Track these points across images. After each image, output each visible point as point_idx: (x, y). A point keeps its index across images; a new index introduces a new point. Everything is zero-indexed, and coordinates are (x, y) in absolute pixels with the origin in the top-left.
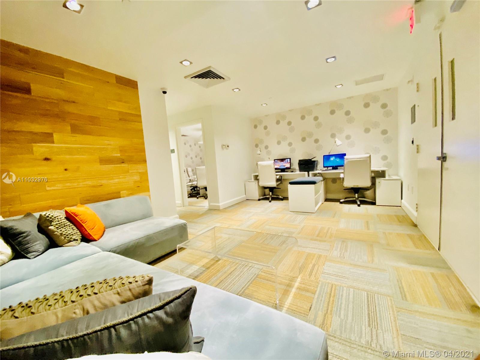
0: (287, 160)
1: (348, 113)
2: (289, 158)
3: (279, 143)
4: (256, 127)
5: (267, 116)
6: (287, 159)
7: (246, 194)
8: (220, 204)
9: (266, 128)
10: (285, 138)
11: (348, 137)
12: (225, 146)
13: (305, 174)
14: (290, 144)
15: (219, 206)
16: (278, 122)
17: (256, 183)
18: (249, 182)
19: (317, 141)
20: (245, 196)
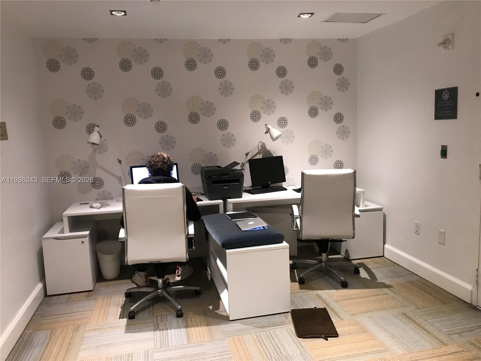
1: (281, 72)
3: (130, 121)
4: (53, 66)
5: (90, 40)
9: (88, 74)
10: (146, 110)
11: (282, 122)
14: (161, 127)
16: (125, 66)
17: (83, 242)
18: (56, 238)
19: (223, 125)
20: (40, 286)
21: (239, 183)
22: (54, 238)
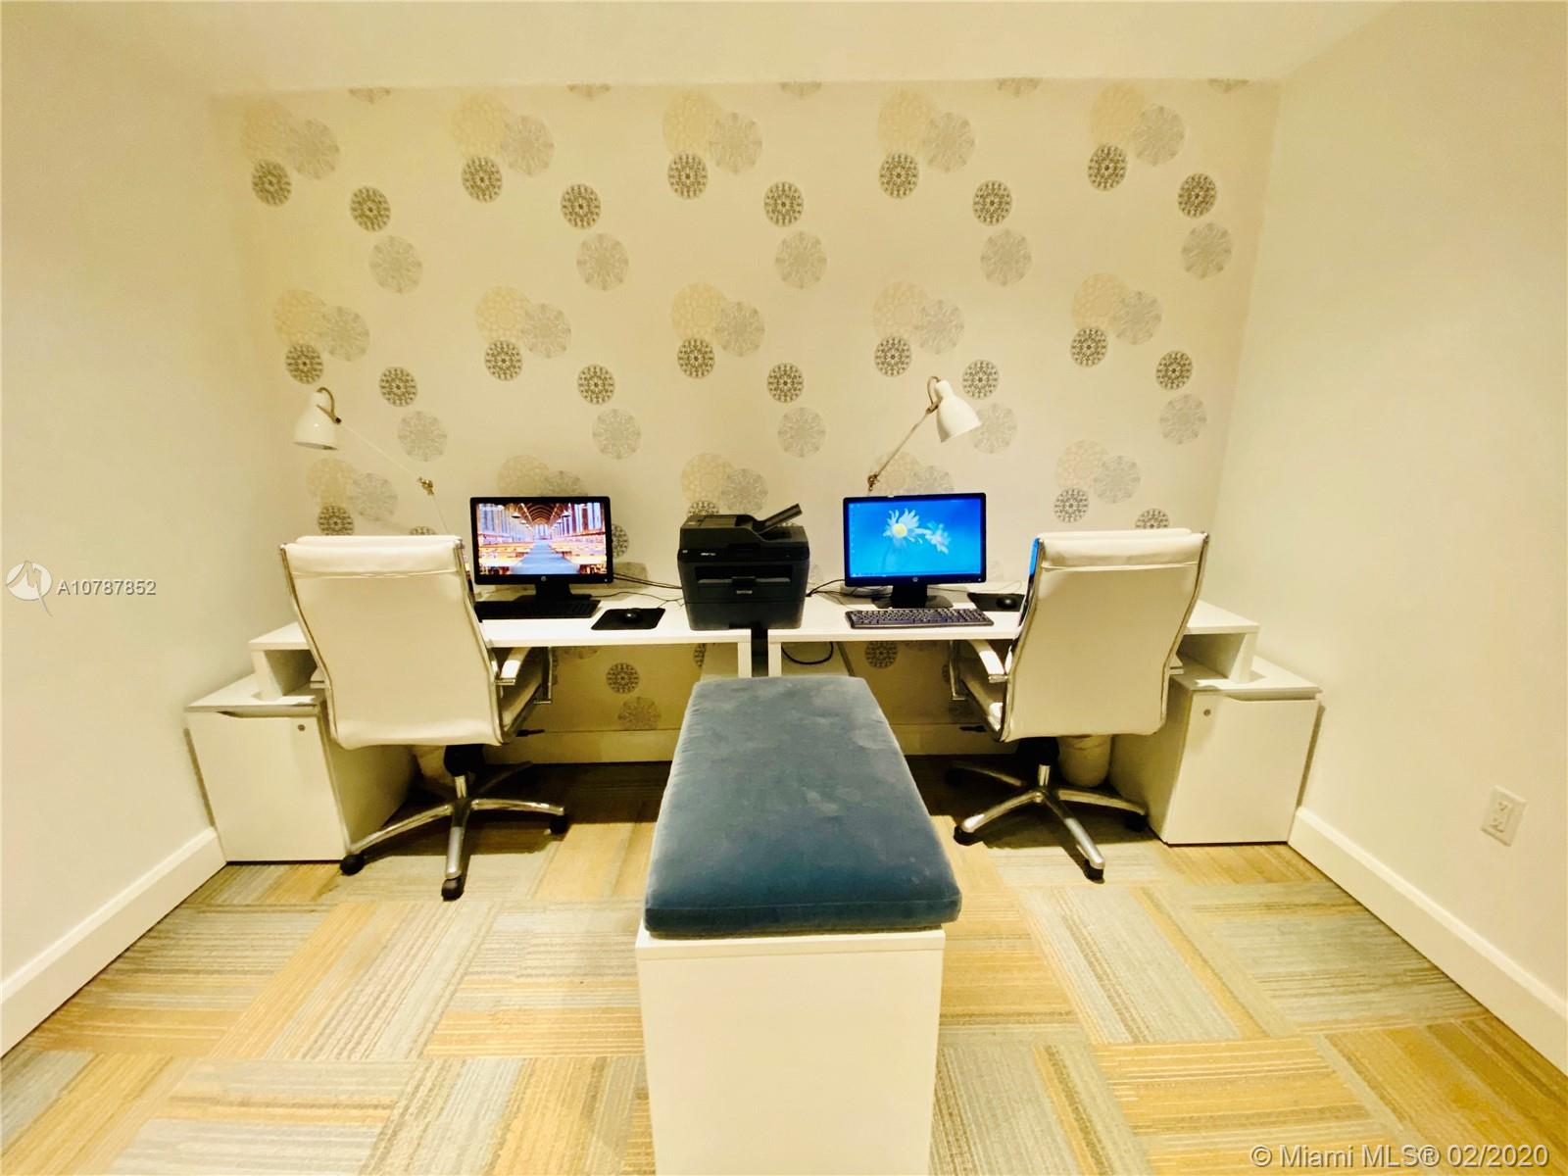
0: (579, 508)
1: (992, 203)
2: (593, 500)
3: (504, 361)
4: (271, 185)
5: (370, 96)
6: (585, 500)
7: (212, 822)
9: (370, 209)
10: (549, 329)
11: (980, 380)
13: (731, 643)
14: (596, 385)
16: (482, 181)
17: (304, 730)
18: (227, 712)
19: (785, 383)
21: (789, 577)
22: (223, 710)
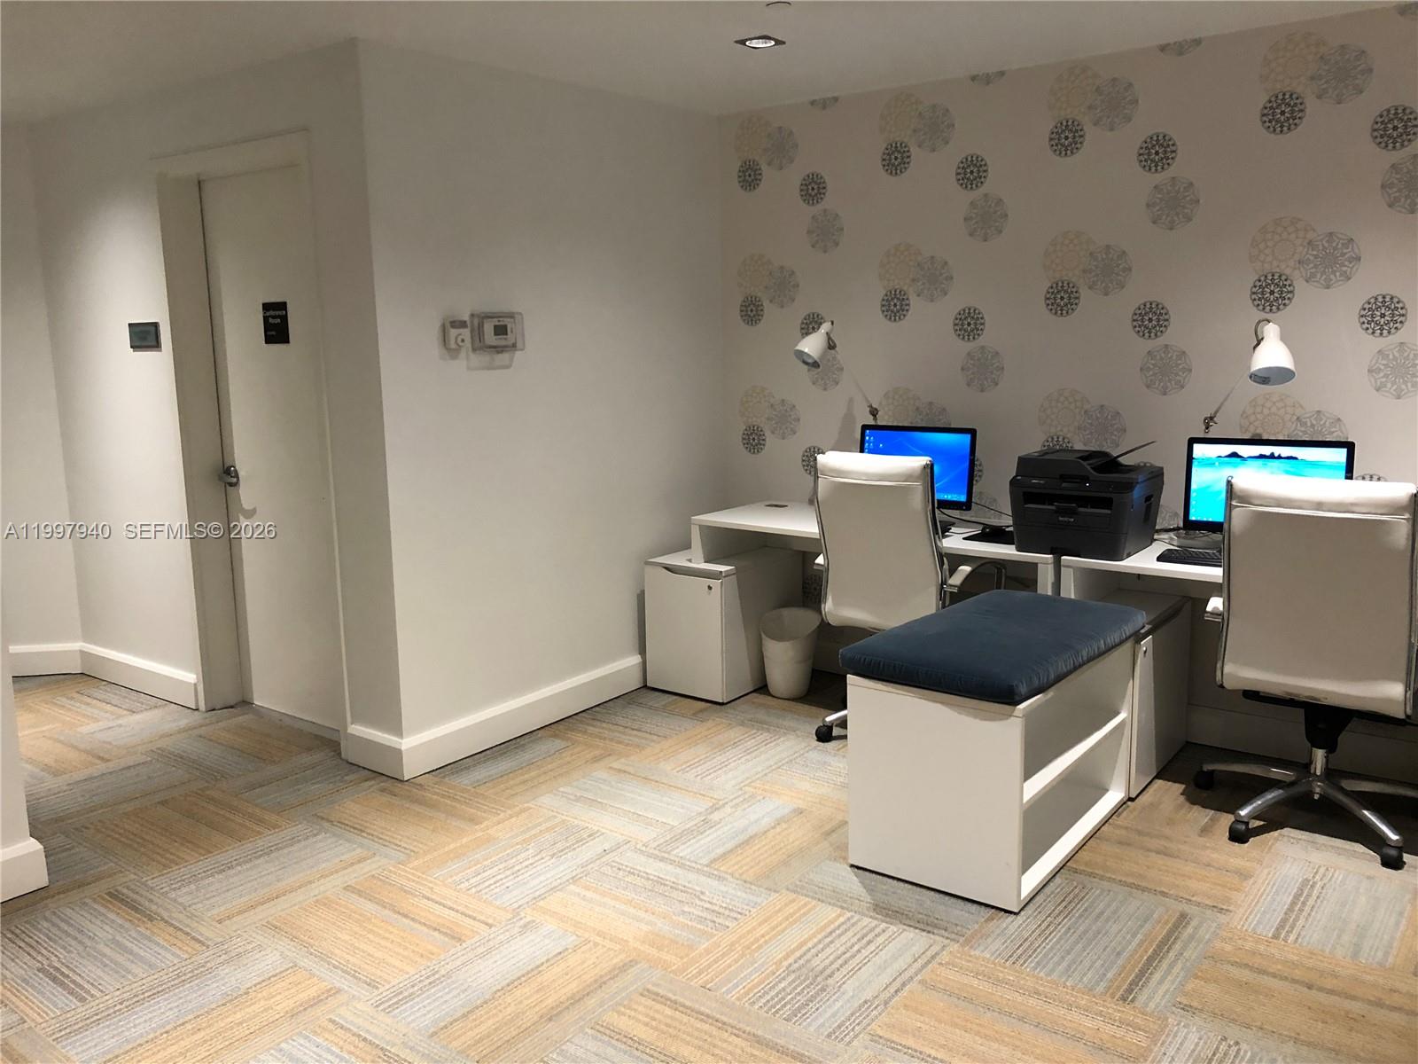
1: (1396, 128)
3: (895, 306)
4: (750, 177)
5: (824, 104)
7: (642, 651)
8: (407, 743)
9: (813, 189)
10: (935, 278)
11: (1382, 314)
12: (466, 333)
13: (1033, 566)
14: (969, 324)
15: (399, 752)
16: (895, 159)
17: (710, 588)
18: (668, 568)
19: (1151, 319)
20: (635, 660)
22: (665, 566)
